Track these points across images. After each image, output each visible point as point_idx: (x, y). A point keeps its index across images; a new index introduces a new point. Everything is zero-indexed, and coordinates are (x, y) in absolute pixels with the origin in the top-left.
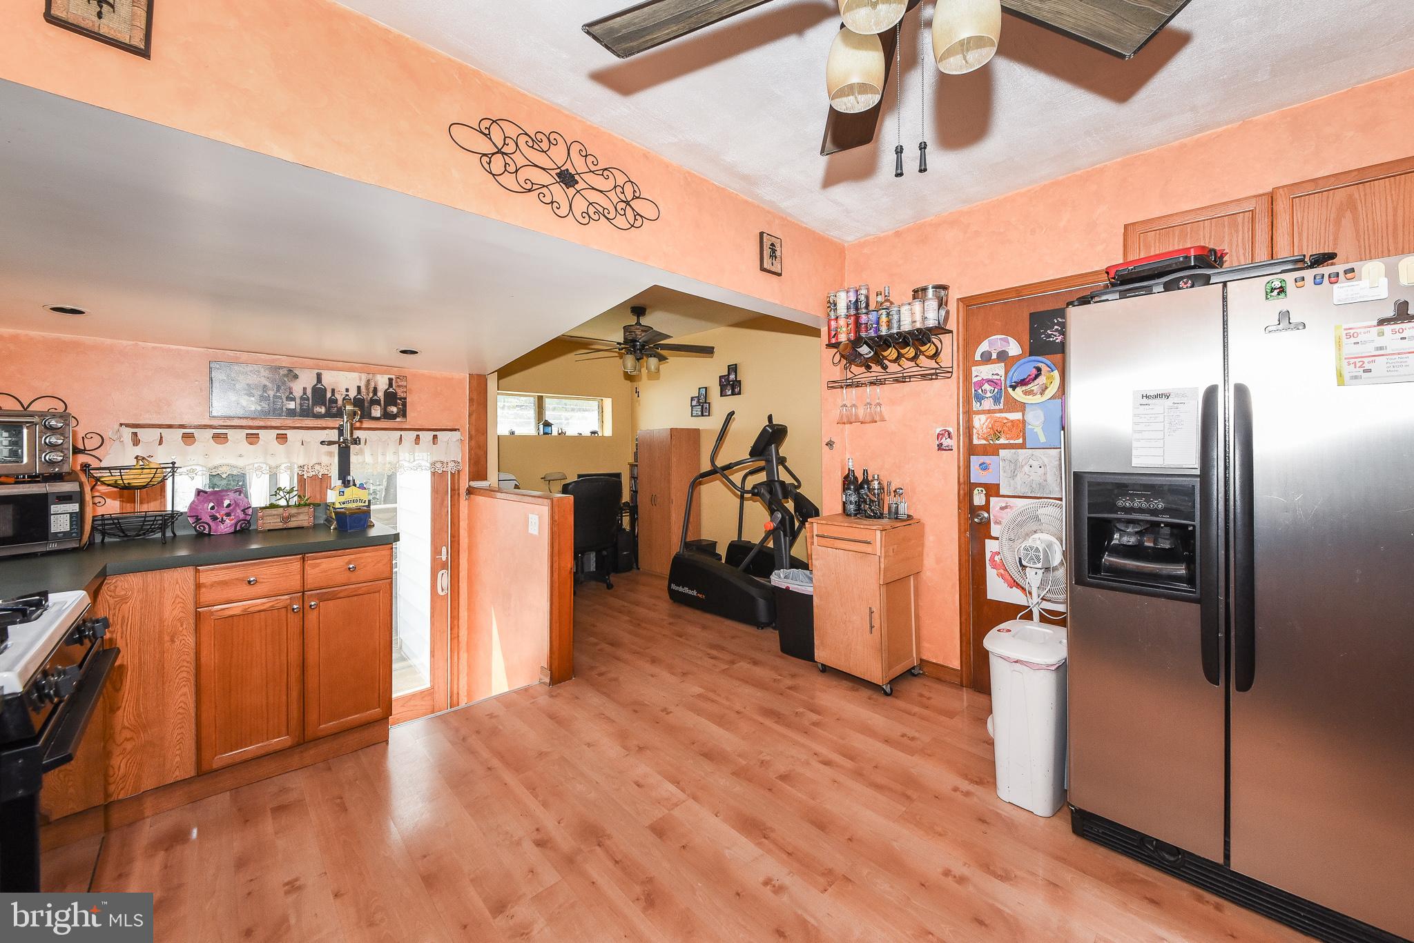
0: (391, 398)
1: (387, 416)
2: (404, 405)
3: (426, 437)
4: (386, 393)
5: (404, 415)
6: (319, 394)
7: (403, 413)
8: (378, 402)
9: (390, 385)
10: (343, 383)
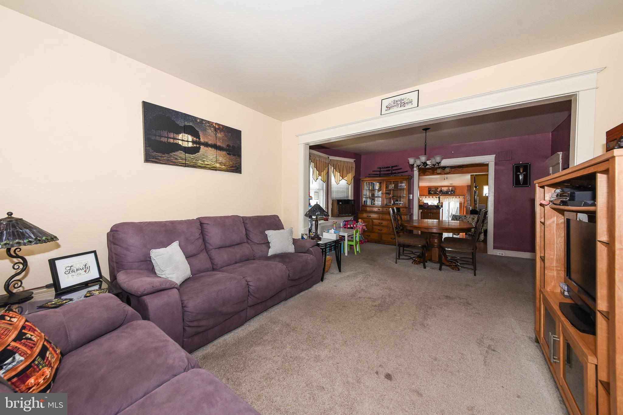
0: (452, 191)
2: (454, 192)
3: (457, 197)
4: (451, 190)
6: (441, 191)
7: (454, 193)
8: (450, 191)
10: (445, 189)
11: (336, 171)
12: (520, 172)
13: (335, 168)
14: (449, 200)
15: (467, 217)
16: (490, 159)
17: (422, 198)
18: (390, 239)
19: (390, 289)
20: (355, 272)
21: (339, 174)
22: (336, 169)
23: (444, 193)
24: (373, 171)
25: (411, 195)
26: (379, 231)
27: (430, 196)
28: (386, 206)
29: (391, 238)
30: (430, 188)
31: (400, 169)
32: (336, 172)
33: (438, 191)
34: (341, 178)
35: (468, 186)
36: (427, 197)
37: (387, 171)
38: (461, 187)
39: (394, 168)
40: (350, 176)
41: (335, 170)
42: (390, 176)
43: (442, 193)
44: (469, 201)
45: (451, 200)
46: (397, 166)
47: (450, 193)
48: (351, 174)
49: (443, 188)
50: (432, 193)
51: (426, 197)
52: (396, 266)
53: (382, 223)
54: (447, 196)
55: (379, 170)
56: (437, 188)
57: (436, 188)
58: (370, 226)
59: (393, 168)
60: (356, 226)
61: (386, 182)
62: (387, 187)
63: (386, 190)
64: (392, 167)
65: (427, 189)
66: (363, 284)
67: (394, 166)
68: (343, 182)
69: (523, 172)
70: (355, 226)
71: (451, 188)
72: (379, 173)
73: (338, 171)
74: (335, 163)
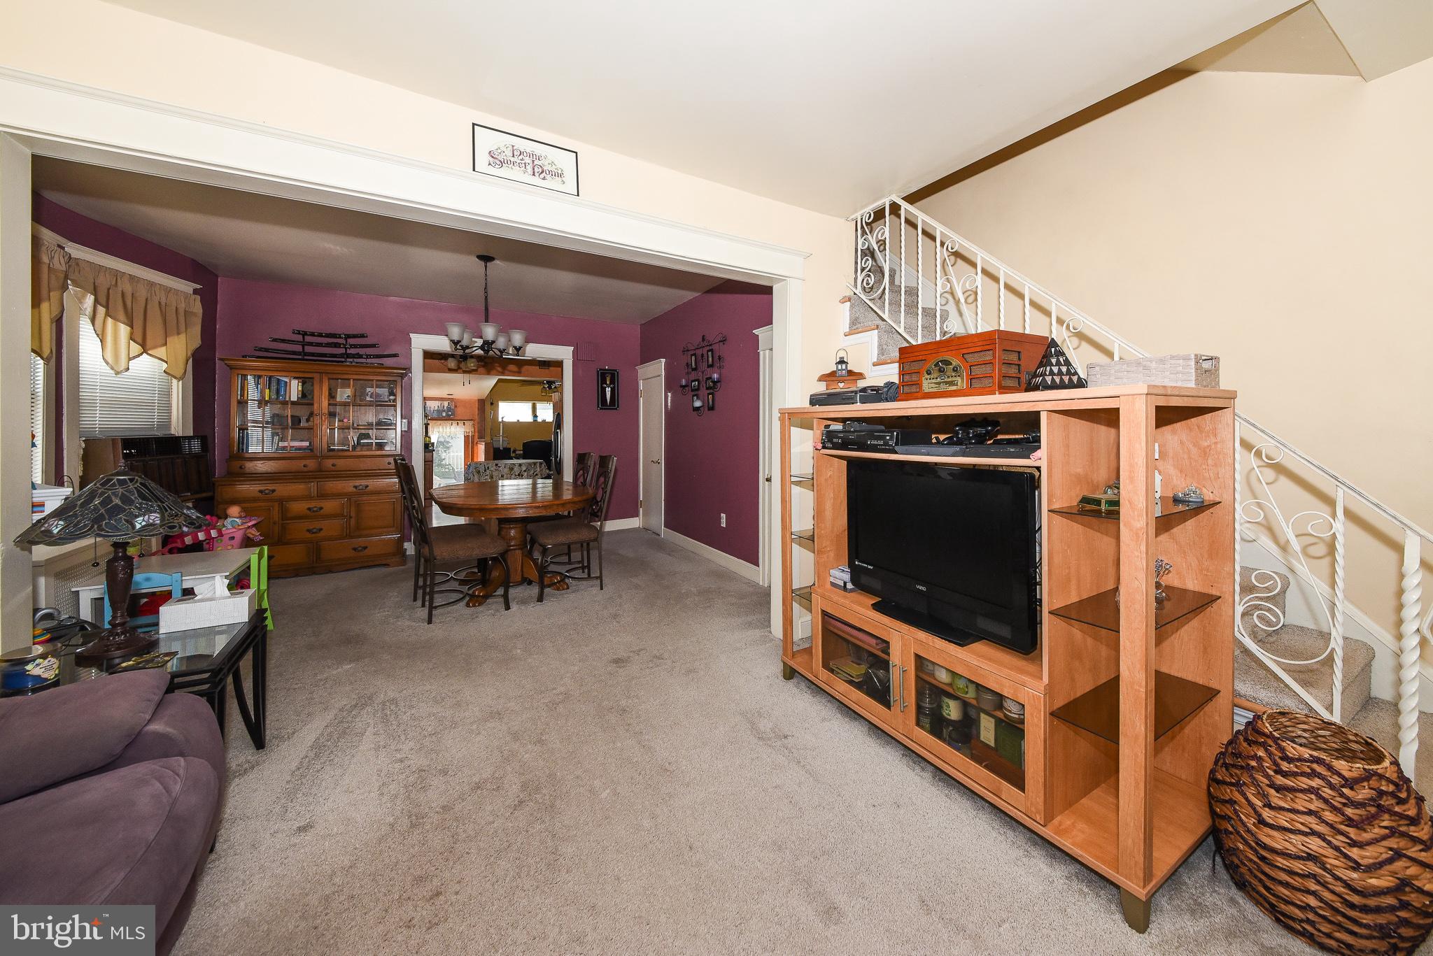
2: (453, 412)
4: (447, 408)
7: (453, 415)
8: (444, 411)
9: (449, 405)
11: (108, 314)
12: (606, 384)
13: (103, 299)
16: (564, 354)
18: (353, 553)
19: (497, 715)
20: (329, 716)
21: (124, 330)
22: (107, 307)
24: (275, 340)
25: (405, 421)
26: (309, 535)
28: (331, 453)
29: (355, 549)
31: (373, 346)
32: (110, 321)
34: (135, 348)
35: (480, 401)
37: (328, 345)
38: (465, 403)
39: (351, 341)
40: (182, 346)
41: (101, 310)
42: (342, 362)
46: (362, 336)
47: (444, 415)
48: (183, 336)
49: (429, 403)
52: (437, 631)
53: (321, 508)
54: (440, 423)
55: (297, 337)
58: (274, 523)
59: (349, 340)
60: (221, 534)
61: (329, 379)
62: (332, 396)
63: (329, 405)
64: (348, 336)
66: (406, 747)
67: (355, 336)
68: (147, 368)
69: (610, 384)
70: (214, 533)
71: (446, 404)
72: (298, 348)
73: (122, 316)
74: (103, 282)
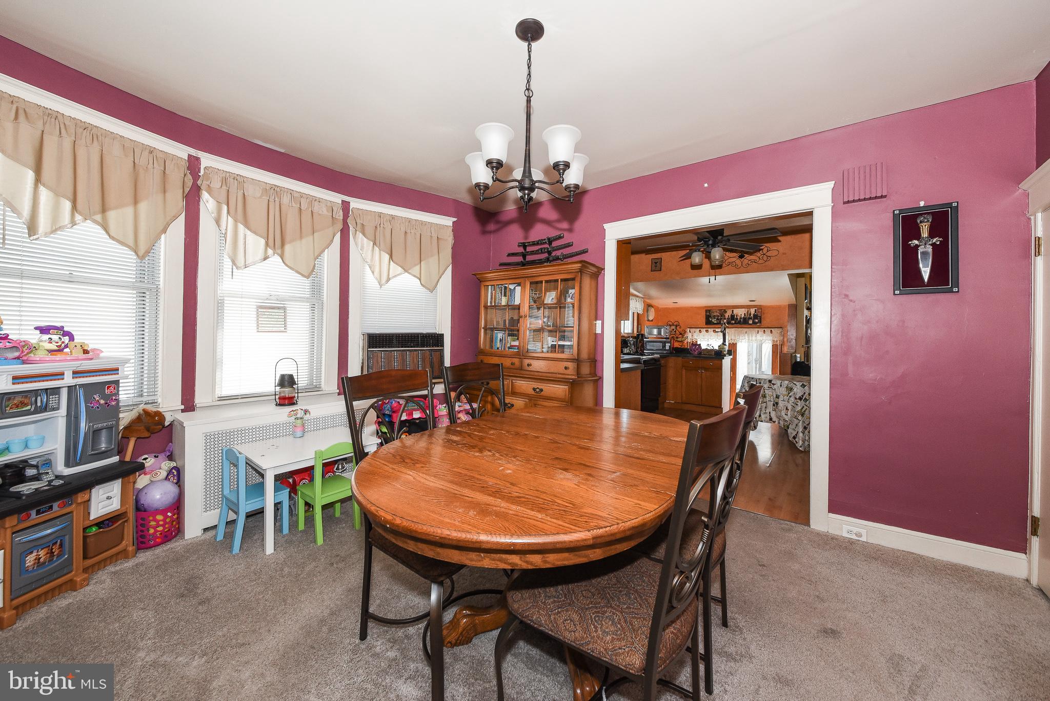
0: (755, 316)
1: (754, 323)
2: (761, 319)
3: (768, 331)
5: (761, 322)
6: (733, 316)
7: (760, 322)
8: (751, 318)
9: (755, 312)
10: (740, 313)
12: (918, 236)
14: (749, 337)
15: (774, 384)
17: (692, 334)
21: (385, 255)
23: (739, 323)
24: (509, 255)
25: (599, 323)
27: (709, 329)
28: (528, 354)
30: (709, 311)
31: (569, 245)
33: (727, 317)
35: (790, 306)
36: (704, 330)
37: (538, 251)
38: (777, 309)
39: (554, 244)
40: (433, 266)
43: (735, 323)
44: (794, 341)
45: (754, 338)
46: (560, 237)
47: (751, 322)
48: (434, 258)
49: (736, 311)
50: (714, 321)
51: (700, 331)
54: (745, 330)
55: (521, 250)
56: (725, 310)
57: (723, 310)
61: (531, 283)
63: (530, 307)
64: (551, 241)
65: (704, 313)
67: (556, 238)
69: (932, 235)
71: (753, 311)
72: (521, 258)
